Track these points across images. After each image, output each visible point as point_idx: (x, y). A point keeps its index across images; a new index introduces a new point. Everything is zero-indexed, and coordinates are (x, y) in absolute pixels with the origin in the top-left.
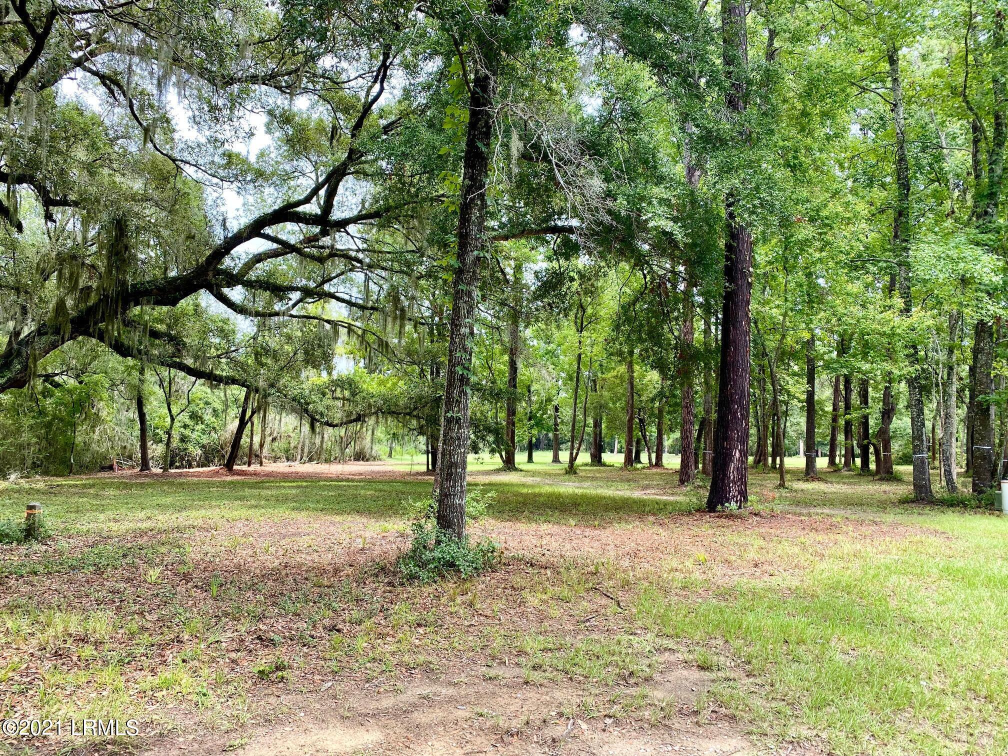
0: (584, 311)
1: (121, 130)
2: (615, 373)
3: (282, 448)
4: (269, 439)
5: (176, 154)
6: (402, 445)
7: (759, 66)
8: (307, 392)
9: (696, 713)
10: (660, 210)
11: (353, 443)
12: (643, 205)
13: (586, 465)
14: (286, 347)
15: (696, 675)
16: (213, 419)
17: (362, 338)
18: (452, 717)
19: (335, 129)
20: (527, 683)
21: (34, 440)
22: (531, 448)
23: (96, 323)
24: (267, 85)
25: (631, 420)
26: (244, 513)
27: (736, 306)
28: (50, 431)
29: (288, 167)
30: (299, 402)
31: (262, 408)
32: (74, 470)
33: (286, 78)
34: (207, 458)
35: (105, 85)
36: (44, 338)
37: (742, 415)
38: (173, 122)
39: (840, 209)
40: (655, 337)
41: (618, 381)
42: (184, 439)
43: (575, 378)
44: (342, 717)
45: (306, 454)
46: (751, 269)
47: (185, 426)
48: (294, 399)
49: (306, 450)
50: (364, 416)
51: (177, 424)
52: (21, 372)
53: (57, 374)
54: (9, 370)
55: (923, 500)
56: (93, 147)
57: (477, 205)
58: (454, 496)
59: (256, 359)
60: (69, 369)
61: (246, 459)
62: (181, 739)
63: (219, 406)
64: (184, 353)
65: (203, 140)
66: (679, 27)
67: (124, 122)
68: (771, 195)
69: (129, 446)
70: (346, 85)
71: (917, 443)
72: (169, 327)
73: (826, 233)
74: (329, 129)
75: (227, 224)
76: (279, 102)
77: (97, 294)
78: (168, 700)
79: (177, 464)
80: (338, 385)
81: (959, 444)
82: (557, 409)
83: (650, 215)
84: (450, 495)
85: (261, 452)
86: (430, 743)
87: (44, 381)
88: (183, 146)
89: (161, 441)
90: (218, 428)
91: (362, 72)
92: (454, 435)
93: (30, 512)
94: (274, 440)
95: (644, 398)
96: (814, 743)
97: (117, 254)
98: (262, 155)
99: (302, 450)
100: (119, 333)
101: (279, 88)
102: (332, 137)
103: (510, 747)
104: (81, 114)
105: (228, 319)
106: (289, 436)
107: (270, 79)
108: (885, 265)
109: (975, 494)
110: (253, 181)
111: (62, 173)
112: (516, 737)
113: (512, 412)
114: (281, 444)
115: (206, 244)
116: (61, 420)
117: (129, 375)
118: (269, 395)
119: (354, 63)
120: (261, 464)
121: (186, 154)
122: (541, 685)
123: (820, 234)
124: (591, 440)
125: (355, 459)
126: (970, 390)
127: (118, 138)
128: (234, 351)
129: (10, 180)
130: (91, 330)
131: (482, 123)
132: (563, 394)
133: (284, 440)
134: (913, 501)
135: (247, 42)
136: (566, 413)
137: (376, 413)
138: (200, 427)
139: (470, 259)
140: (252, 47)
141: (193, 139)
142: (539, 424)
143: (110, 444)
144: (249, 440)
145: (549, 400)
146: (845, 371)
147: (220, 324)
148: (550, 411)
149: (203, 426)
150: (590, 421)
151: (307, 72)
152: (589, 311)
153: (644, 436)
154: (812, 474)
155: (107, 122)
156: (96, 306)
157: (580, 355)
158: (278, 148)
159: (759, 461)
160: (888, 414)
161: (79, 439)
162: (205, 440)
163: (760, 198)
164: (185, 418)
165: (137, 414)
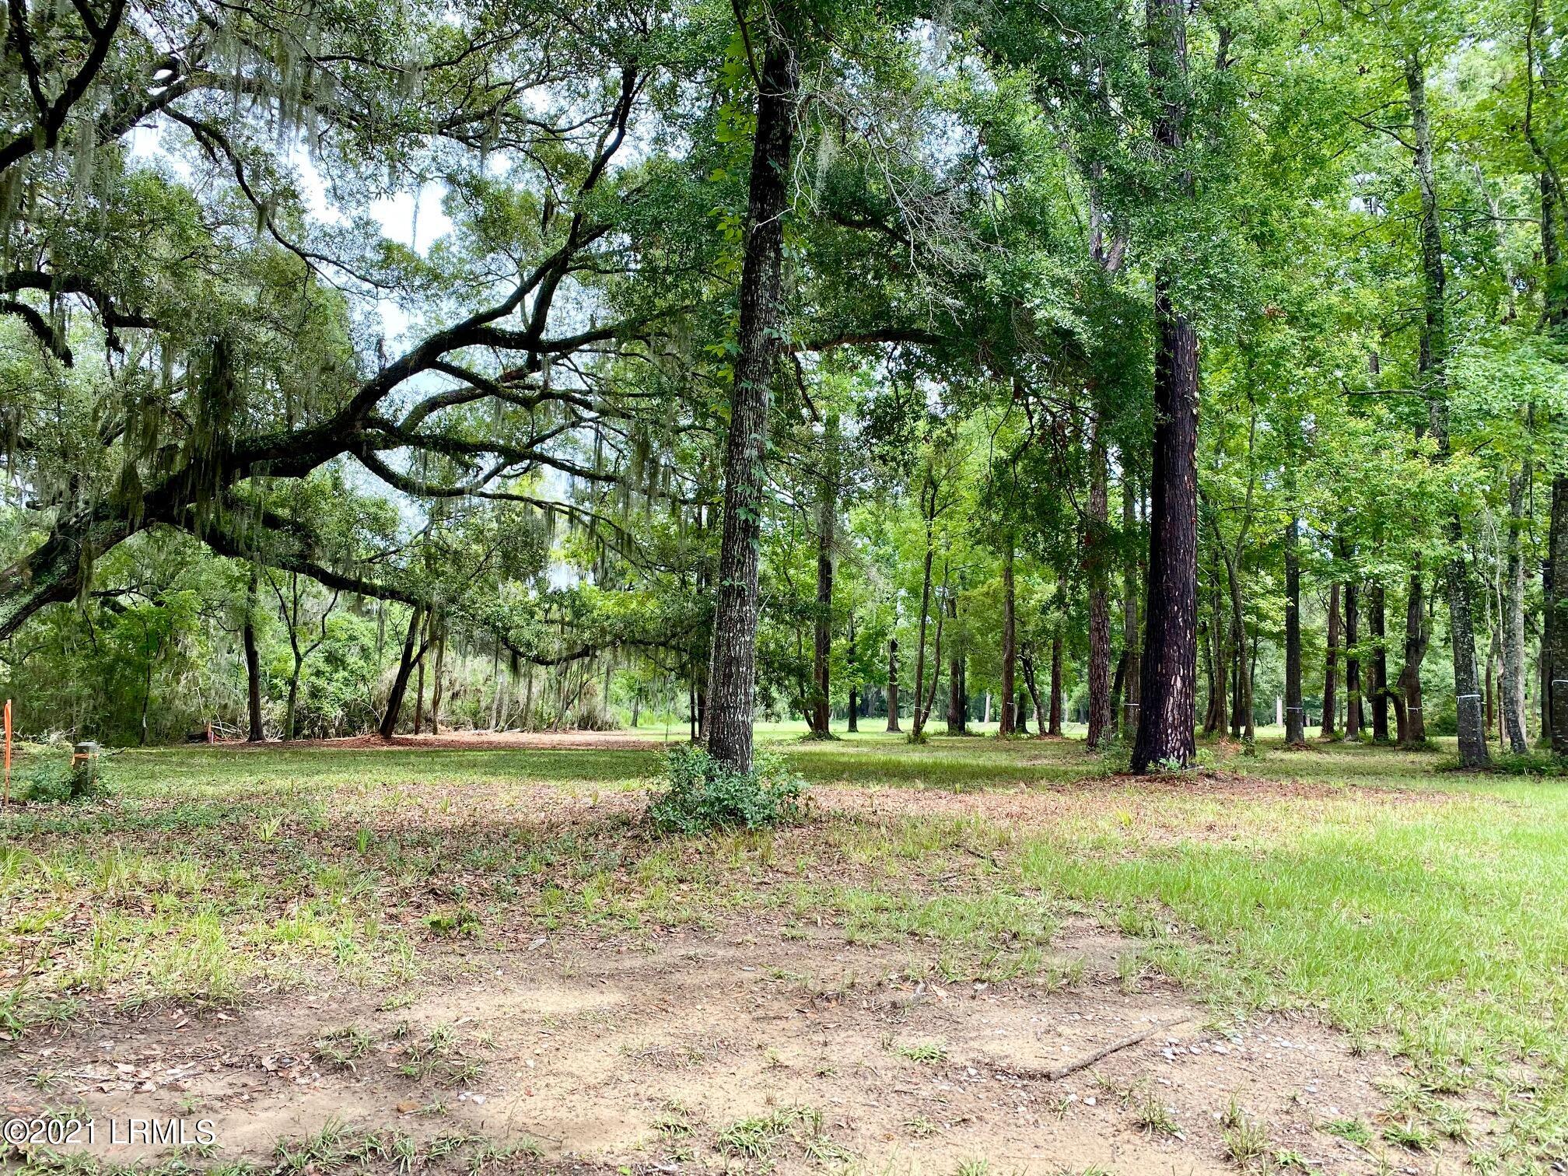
0: (936, 488)
1: (223, 211)
2: (985, 589)
3: (467, 709)
4: (446, 696)
5: (307, 246)
6: (653, 708)
7: (1205, 77)
8: (506, 609)
9: (1119, 980)
10: (1053, 294)
11: (576, 701)
12: (1028, 286)
13: (941, 734)
14: (474, 547)
15: (1117, 942)
16: (362, 663)
17: (591, 530)
18: (735, 979)
19: (549, 206)
20: (850, 943)
21: (87, 691)
22: (854, 714)
23: (183, 503)
24: (446, 134)
25: (1010, 661)
26: (409, 776)
27: (1174, 451)
28: (112, 678)
29: (478, 268)
30: (494, 626)
31: (436, 640)
32: (148, 740)
33: (475, 124)
34: (351, 722)
35: (199, 138)
36: (104, 524)
37: (1184, 621)
38: (302, 197)
39: (1335, 300)
40: (1047, 514)
41: (989, 601)
42: (315, 693)
43: (922, 594)
44: (562, 977)
45: (504, 716)
46: (1197, 394)
47: (318, 674)
48: (486, 622)
49: (504, 713)
50: (595, 647)
51: (304, 670)
52: (68, 577)
53: (123, 592)
54: (50, 573)
55: (1473, 766)
56: (182, 236)
57: (769, 258)
58: (735, 708)
59: (428, 565)
60: (141, 583)
61: (411, 725)
62: (312, 998)
63: (368, 641)
64: (318, 551)
65: (348, 224)
66: (1081, 21)
67: (229, 199)
68: (1227, 271)
69: (231, 704)
70: (567, 135)
71: (1462, 676)
72: (294, 510)
73: (1312, 338)
74: (540, 207)
75: (384, 348)
76: (464, 163)
77: (184, 457)
78: (292, 955)
79: (306, 732)
80: (552, 601)
81: (1530, 701)
82: (894, 646)
83: (1037, 301)
84: (729, 707)
85: (435, 713)
86: (699, 1007)
87: (103, 604)
88: (317, 233)
89: (281, 697)
90: (368, 676)
91: (591, 114)
92: (734, 615)
93: (81, 755)
94: (455, 696)
95: (1030, 628)
96: (1307, 1014)
97: (215, 395)
98: (437, 248)
99: (499, 712)
100: (218, 517)
101: (463, 139)
102: (546, 218)
103: (826, 1014)
104: (164, 186)
105: (385, 502)
106: (479, 691)
107: (450, 127)
108: (1407, 410)
109: (1557, 754)
110: (424, 287)
111: (134, 273)
112: (834, 1003)
113: (823, 646)
114: (465, 704)
115: (352, 379)
116: (128, 663)
117: (233, 590)
118: (449, 614)
119: (580, 100)
120: (435, 732)
121: (320, 246)
122: (873, 946)
123: (1304, 339)
124: (949, 701)
125: (580, 727)
126: (1545, 613)
127: (220, 224)
128: (394, 552)
129: (54, 285)
130: (175, 512)
131: (777, 132)
132: (902, 623)
133: (470, 697)
134: (1457, 769)
135: (415, 64)
136: (909, 654)
137: (613, 643)
138: (341, 674)
139: (757, 343)
140: (423, 73)
141: (332, 222)
142: (866, 669)
143: (202, 701)
144: (416, 696)
145: (882, 633)
146: (1347, 577)
147: (373, 510)
148: (883, 650)
149: (346, 674)
150: (946, 666)
151: (507, 115)
152: (944, 487)
153: (1032, 688)
154: (1297, 740)
155: (202, 199)
156: (183, 475)
157: (930, 555)
158: (463, 237)
159: (1213, 727)
160: (1415, 647)
161: (155, 693)
162: (348, 695)
163: (1209, 277)
164: (316, 659)
165: (244, 657)
